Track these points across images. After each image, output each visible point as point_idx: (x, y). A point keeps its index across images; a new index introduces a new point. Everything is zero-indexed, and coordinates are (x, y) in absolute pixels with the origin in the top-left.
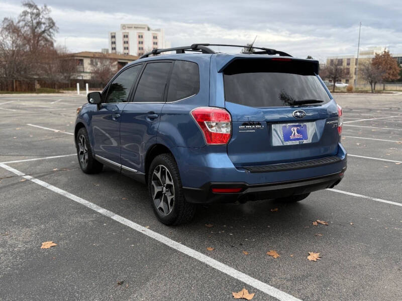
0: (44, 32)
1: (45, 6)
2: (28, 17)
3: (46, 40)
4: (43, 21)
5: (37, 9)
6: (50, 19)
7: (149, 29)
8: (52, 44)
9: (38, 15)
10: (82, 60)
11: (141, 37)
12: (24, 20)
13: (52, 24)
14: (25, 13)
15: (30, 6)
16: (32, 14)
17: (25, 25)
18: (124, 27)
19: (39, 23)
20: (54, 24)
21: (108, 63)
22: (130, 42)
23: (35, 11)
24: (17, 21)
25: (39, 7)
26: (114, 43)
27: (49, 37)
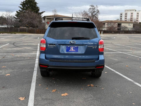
0: (95, 14)
1: (97, 6)
2: (91, 10)
3: (96, 17)
4: (96, 11)
5: (94, 7)
6: (98, 10)
7: (136, 11)
8: (97, 18)
9: (94, 9)
10: (105, 24)
11: (132, 14)
12: (89, 11)
13: (98, 12)
14: (90, 9)
15: (92, 6)
16: (92, 9)
17: (90, 13)
18: (126, 11)
19: (94, 12)
20: (99, 11)
21: (113, 24)
22: (127, 16)
23: (93, 8)
24: (88, 11)
25: (95, 6)
26: (121, 17)
27: (97, 16)
